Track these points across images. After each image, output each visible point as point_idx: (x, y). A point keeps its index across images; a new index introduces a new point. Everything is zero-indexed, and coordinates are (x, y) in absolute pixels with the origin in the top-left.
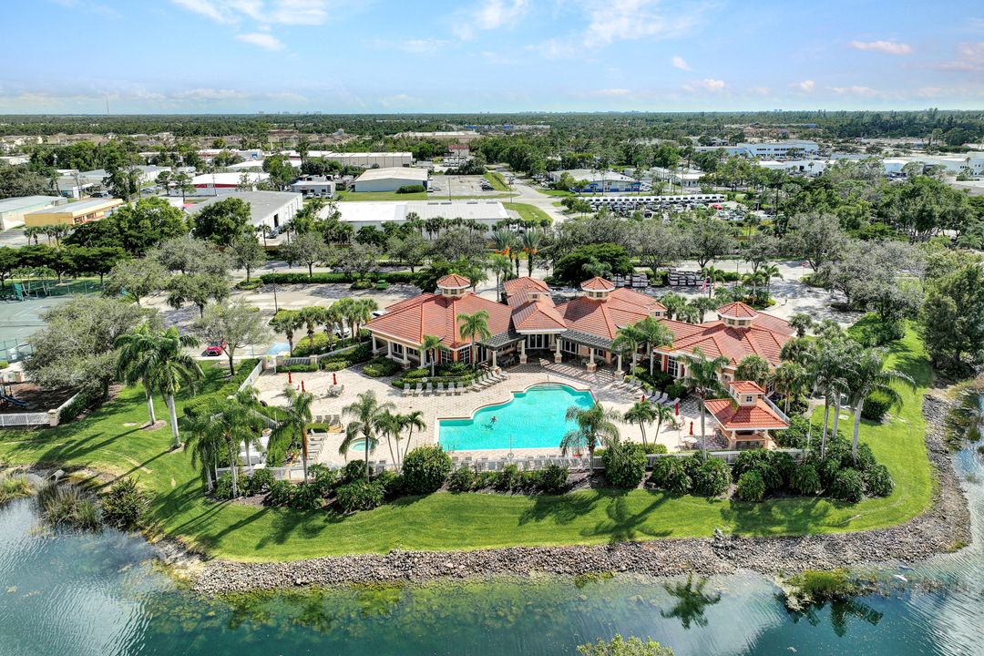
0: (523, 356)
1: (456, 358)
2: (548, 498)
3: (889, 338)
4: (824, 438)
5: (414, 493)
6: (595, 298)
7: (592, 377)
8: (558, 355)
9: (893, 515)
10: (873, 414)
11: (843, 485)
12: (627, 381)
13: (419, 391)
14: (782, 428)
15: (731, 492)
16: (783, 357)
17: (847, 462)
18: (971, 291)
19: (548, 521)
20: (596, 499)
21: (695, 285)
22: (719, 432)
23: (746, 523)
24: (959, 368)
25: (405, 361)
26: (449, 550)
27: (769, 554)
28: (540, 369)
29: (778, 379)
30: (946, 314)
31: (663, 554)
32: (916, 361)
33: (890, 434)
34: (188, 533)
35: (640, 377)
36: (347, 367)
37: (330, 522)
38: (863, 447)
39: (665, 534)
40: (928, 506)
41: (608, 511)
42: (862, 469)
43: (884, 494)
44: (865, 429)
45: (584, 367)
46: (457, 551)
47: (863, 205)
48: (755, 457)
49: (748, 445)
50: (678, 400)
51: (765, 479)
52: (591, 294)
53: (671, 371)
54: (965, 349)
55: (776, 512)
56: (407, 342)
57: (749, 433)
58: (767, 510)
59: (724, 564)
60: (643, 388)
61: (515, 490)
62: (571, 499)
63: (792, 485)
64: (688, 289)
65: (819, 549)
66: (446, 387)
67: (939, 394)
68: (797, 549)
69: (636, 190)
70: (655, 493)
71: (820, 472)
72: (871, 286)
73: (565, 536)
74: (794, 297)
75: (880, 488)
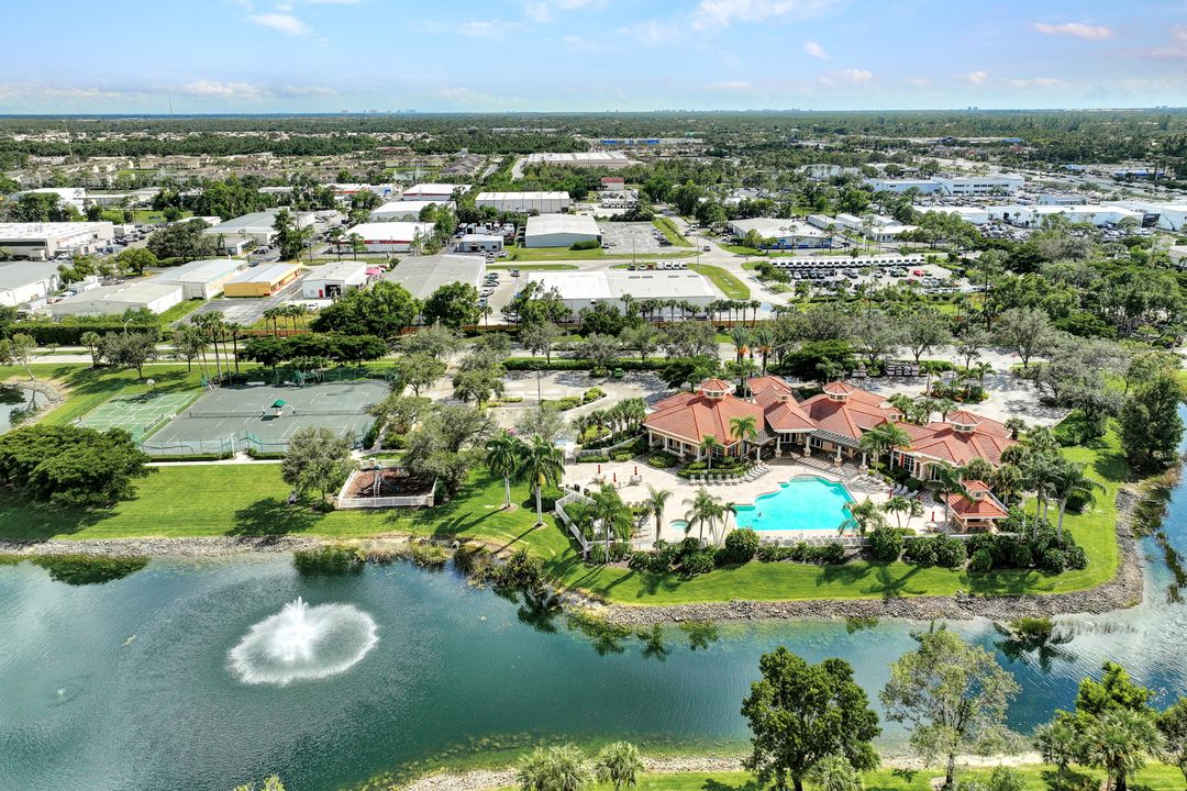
0: (778, 451)
1: (726, 454)
2: (833, 567)
3: (1091, 437)
4: (1037, 525)
5: (734, 561)
6: (836, 400)
7: (839, 470)
8: (807, 450)
9: (1086, 582)
10: (1074, 507)
11: (1050, 560)
12: (871, 474)
13: (703, 481)
14: (1002, 517)
15: (967, 564)
16: (1003, 460)
17: (1054, 544)
18: (1162, 400)
19: (836, 583)
20: (868, 568)
21: (911, 376)
22: (953, 519)
23: (978, 586)
24: (1151, 465)
25: (681, 455)
26: (772, 601)
27: (997, 607)
28: (793, 462)
29: (1000, 478)
30: (1140, 420)
31: (922, 606)
32: (1113, 457)
33: (1088, 521)
34: (584, 586)
35: (882, 471)
36: (633, 458)
37: (683, 580)
38: (1066, 533)
39: (921, 593)
40: (1112, 577)
41: (877, 576)
42: (1064, 549)
43: (1080, 567)
44: (1068, 517)
45: (831, 461)
46: (778, 602)
47: (1072, 293)
48: (984, 539)
49: (977, 530)
50: (916, 492)
51: (992, 555)
52: (833, 397)
53: (907, 467)
54: (1158, 448)
55: (1000, 579)
56: (683, 439)
57: (978, 520)
58: (994, 577)
59: (966, 613)
60: (885, 481)
61: (807, 561)
62: (849, 568)
63: (1012, 560)
64: (904, 379)
65: (1032, 605)
66: (724, 478)
67: (1131, 488)
68: (1016, 604)
69: (827, 247)
70: (910, 564)
71: (1033, 551)
72: (1076, 389)
73: (852, 593)
74: (1005, 389)
75: (1078, 563)
